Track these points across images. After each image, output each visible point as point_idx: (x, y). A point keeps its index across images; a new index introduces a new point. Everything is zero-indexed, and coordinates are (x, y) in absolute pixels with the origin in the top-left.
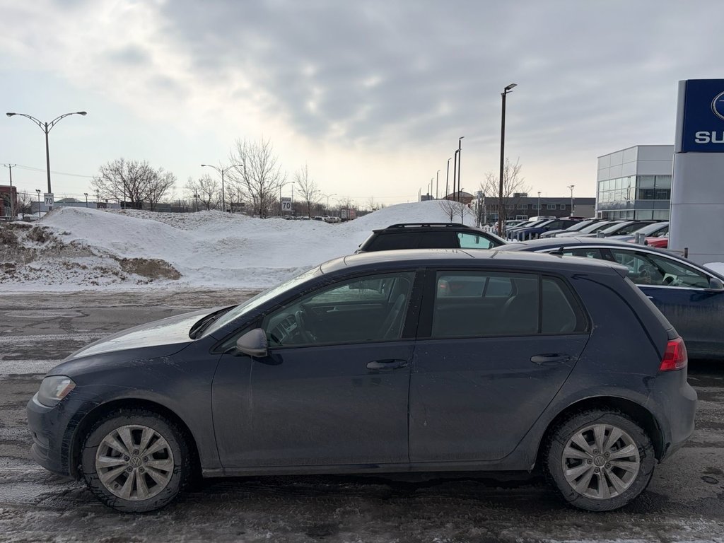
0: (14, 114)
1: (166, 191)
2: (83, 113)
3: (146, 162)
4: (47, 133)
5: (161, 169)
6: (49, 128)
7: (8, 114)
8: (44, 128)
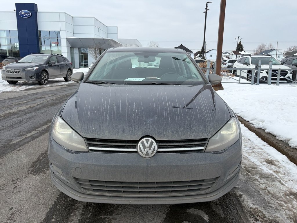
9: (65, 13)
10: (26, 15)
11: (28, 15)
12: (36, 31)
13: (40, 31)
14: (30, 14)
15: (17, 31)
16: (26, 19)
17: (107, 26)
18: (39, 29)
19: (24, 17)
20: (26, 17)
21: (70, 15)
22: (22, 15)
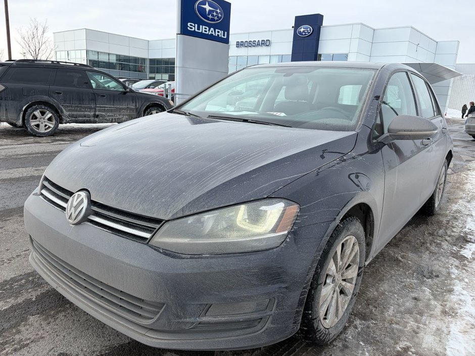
9: (362, 24)
10: (305, 32)
11: (308, 32)
12: (315, 55)
13: (321, 55)
14: (310, 30)
15: (291, 56)
16: (306, 38)
17: (437, 41)
18: (319, 52)
19: (303, 35)
20: (305, 35)
21: (368, 27)
22: (300, 33)
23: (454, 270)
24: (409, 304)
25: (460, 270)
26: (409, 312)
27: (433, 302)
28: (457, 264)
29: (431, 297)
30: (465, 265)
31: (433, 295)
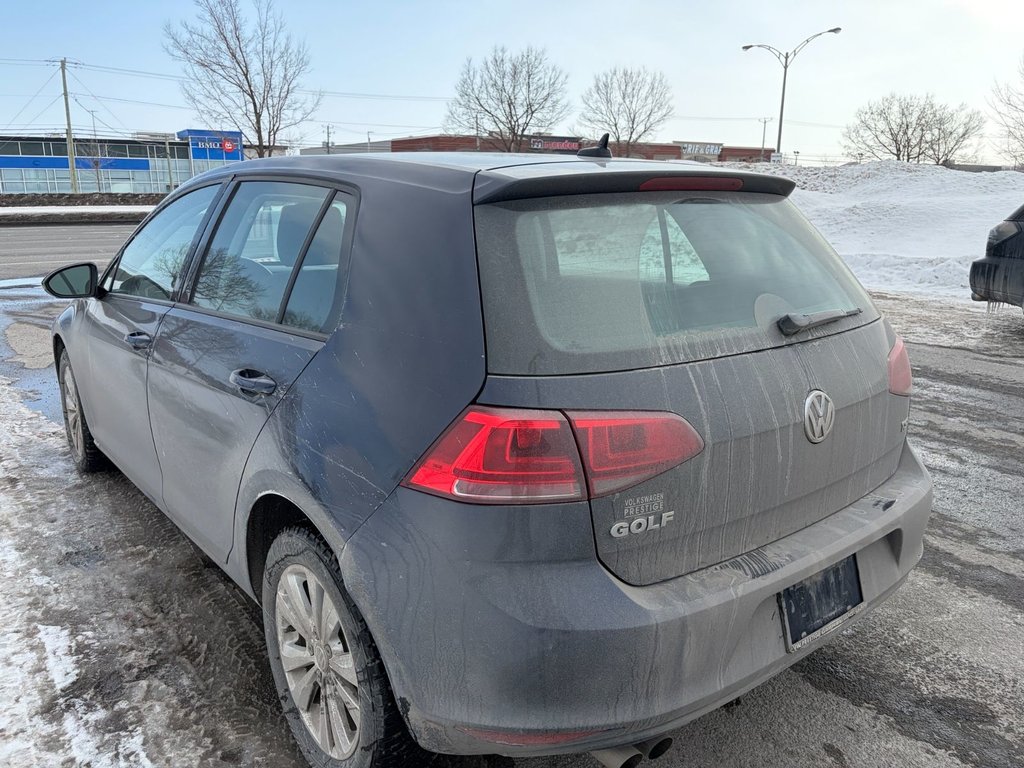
0: (751, 46)
1: (966, 142)
2: (836, 30)
3: (929, 96)
4: (786, 67)
5: (962, 107)
6: (789, 60)
7: (744, 48)
8: (783, 60)
23: (43, 581)
24: (52, 511)
25: (35, 590)
26: (44, 506)
27: (28, 525)
28: (50, 598)
29: (35, 529)
30: (34, 605)
31: (37, 533)
